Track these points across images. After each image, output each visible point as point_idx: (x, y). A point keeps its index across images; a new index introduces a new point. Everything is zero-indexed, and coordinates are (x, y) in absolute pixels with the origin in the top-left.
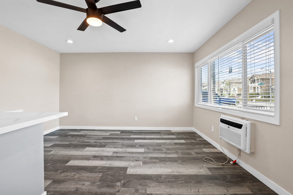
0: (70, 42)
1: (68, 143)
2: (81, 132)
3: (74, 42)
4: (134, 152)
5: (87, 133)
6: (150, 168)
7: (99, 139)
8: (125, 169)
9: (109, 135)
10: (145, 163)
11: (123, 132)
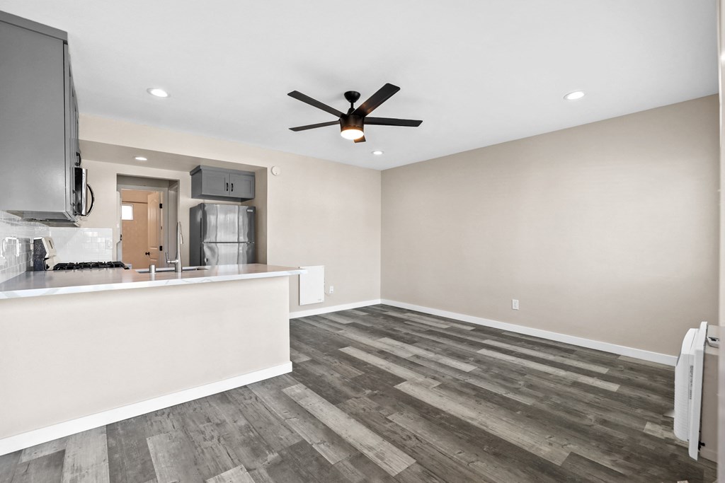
0: (378, 153)
1: (369, 325)
2: (406, 314)
3: (383, 152)
4: (448, 366)
5: (414, 317)
6: (440, 396)
7: (419, 331)
8: (400, 380)
9: (446, 329)
10: (443, 386)
11: (479, 329)
